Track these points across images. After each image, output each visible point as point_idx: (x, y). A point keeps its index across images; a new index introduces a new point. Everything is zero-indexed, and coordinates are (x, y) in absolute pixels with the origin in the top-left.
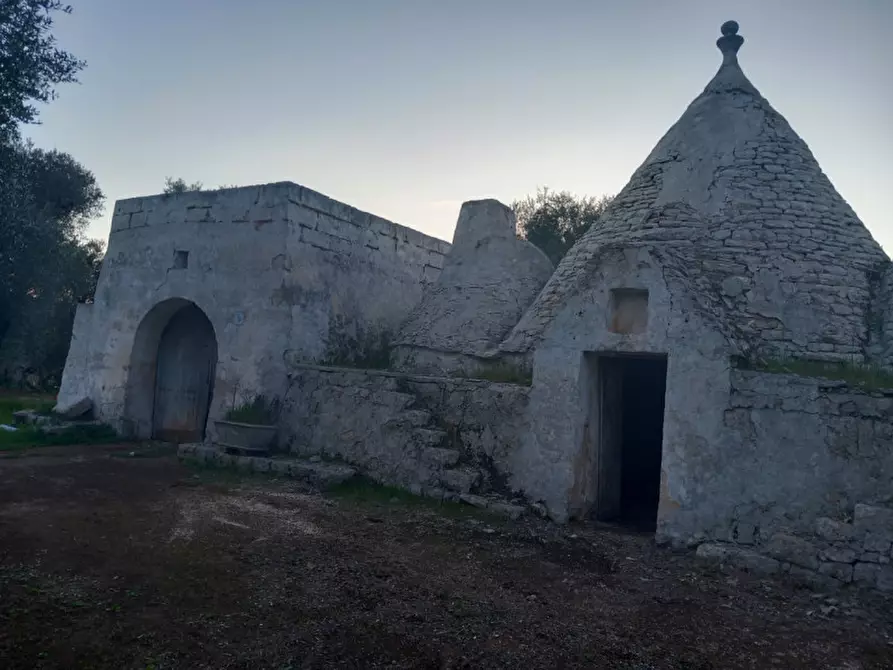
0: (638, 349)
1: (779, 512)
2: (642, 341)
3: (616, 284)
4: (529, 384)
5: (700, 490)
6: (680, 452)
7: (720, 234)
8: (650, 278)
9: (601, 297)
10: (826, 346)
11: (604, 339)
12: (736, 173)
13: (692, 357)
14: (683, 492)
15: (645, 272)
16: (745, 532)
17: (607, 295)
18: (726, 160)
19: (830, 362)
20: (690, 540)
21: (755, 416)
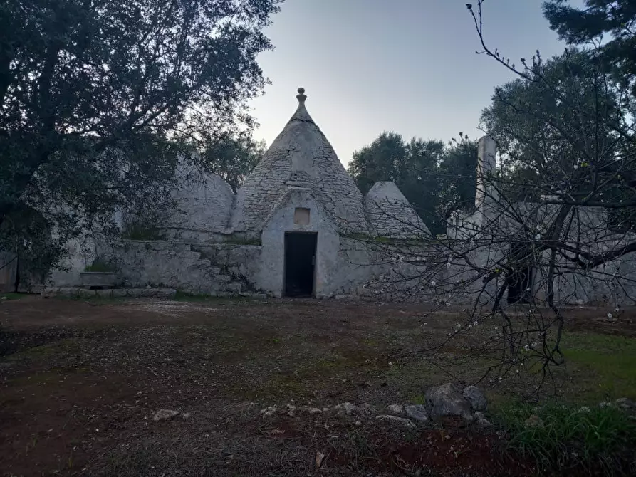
0: (307, 230)
1: (356, 282)
2: (309, 228)
3: (297, 206)
4: (260, 245)
5: (331, 278)
6: (324, 266)
7: (320, 186)
8: (311, 204)
9: (291, 210)
10: (360, 229)
11: (293, 227)
12: (320, 160)
13: (327, 234)
14: (326, 281)
15: (309, 202)
16: (346, 290)
17: (294, 209)
18: (315, 155)
19: (361, 234)
20: (329, 296)
21: (348, 252)
